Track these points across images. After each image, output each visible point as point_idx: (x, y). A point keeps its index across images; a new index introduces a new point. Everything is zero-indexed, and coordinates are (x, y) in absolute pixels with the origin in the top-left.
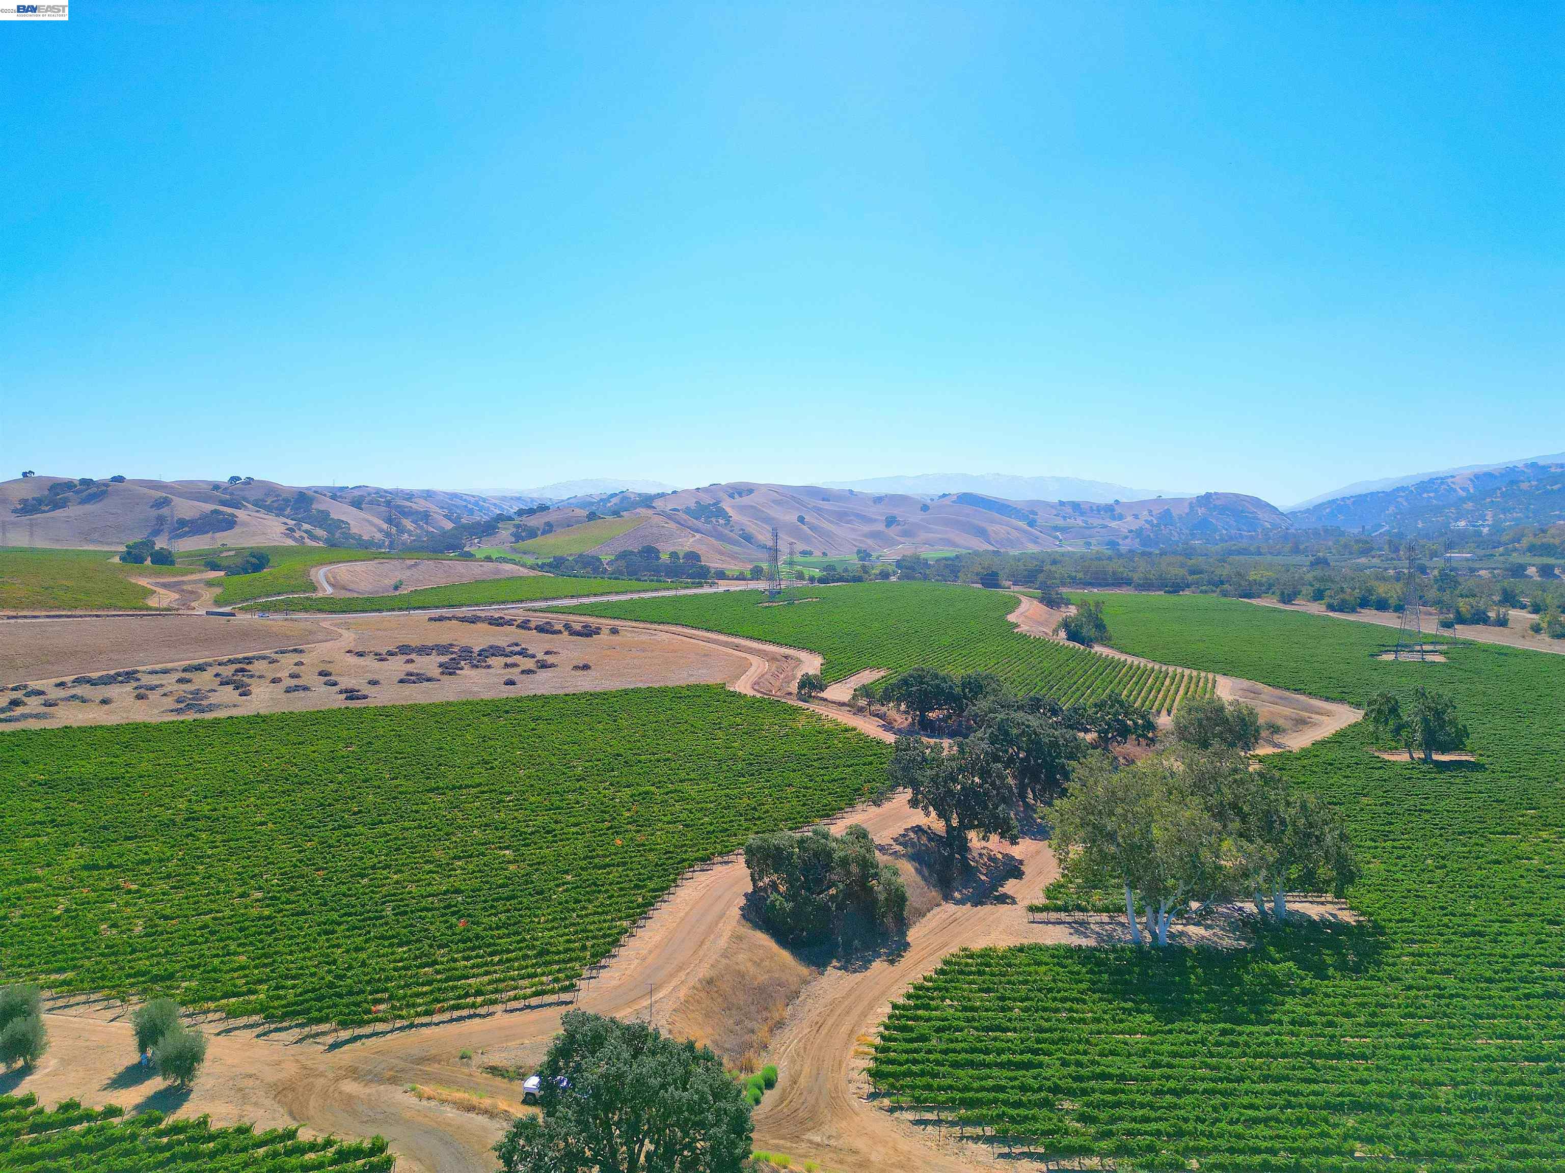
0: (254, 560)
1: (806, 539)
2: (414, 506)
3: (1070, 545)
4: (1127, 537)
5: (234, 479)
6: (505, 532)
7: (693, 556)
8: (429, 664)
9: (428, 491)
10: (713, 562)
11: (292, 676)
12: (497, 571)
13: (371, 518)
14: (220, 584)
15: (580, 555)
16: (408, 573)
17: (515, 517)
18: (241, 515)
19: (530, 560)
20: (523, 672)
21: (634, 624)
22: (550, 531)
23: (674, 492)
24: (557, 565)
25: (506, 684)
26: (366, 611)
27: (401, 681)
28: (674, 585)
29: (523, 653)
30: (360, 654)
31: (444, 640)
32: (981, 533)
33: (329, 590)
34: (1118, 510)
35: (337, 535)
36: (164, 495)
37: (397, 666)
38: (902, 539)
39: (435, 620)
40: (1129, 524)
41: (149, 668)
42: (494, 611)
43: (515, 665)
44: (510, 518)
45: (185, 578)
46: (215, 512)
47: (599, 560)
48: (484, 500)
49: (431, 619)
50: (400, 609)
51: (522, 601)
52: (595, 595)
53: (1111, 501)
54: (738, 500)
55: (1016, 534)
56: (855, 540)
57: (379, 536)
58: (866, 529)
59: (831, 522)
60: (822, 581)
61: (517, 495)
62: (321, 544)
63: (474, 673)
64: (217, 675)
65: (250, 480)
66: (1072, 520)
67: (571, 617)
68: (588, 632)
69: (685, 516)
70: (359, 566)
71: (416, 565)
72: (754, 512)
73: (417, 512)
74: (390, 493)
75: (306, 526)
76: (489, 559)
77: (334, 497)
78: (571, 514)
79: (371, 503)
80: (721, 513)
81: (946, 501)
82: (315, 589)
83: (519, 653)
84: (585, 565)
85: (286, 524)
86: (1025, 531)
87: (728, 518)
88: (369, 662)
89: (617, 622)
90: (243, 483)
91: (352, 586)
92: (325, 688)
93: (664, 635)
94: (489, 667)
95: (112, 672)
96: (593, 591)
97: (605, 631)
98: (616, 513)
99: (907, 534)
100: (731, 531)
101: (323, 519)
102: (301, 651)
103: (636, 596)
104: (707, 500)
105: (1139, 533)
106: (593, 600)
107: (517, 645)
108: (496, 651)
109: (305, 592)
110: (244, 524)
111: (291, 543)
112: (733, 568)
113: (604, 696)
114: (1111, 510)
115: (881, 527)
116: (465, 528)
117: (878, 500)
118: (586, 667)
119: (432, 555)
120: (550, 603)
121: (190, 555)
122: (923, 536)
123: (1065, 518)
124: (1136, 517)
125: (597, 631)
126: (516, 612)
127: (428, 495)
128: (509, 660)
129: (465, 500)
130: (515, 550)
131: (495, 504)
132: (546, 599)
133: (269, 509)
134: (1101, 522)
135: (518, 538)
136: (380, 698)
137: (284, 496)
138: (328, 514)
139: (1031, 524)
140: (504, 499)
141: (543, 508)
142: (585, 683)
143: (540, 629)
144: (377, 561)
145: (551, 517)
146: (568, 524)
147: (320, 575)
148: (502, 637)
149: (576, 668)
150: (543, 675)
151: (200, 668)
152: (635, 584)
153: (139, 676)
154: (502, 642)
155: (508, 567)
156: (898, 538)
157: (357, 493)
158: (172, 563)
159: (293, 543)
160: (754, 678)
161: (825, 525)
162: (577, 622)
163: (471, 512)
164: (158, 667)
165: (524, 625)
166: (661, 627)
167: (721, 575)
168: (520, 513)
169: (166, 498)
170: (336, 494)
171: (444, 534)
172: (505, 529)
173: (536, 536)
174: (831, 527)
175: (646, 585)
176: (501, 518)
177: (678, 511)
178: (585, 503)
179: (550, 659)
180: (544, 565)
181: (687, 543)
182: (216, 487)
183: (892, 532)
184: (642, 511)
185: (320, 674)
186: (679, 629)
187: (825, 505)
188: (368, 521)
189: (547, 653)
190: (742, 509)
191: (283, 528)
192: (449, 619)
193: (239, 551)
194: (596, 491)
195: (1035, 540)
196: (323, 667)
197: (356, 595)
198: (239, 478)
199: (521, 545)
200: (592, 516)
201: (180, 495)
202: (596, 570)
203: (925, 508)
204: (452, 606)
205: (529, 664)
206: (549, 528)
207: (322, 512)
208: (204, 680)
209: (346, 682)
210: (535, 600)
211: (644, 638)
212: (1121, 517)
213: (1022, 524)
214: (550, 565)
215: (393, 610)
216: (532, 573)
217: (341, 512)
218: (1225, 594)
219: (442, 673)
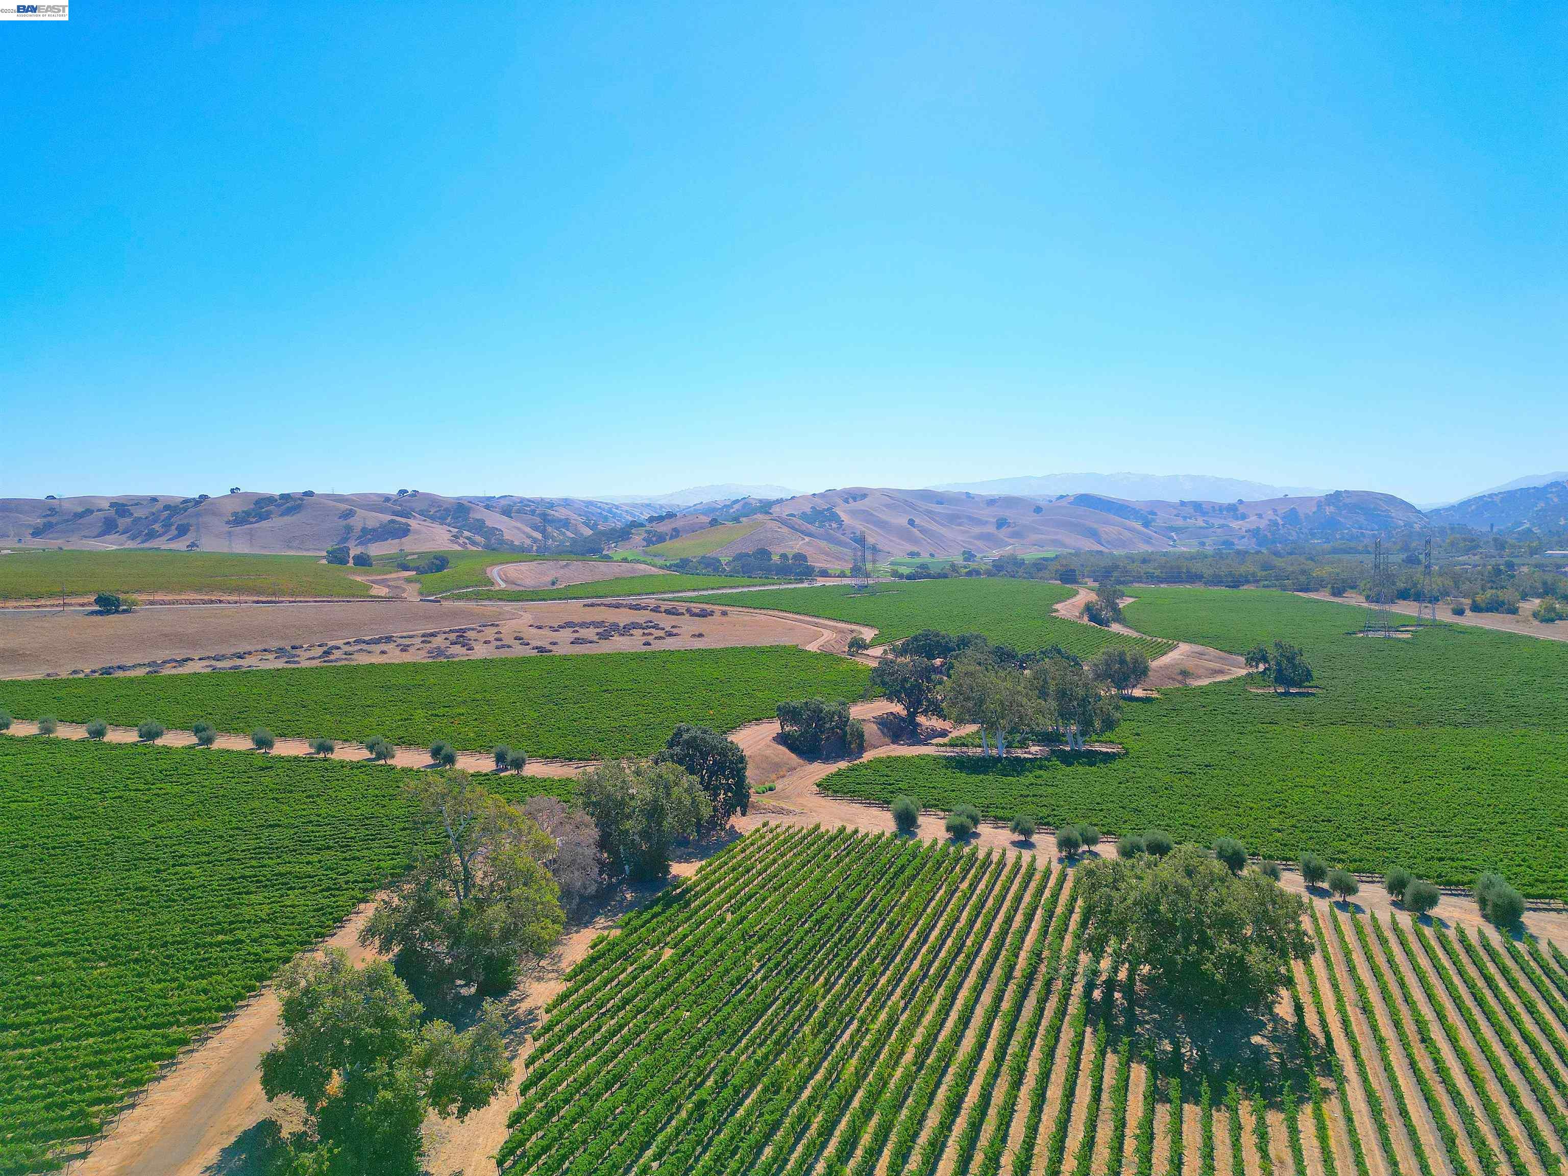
0: (438, 562)
1: (914, 541)
2: (556, 514)
3: (1184, 546)
4: (1243, 537)
5: (403, 492)
6: (638, 538)
7: (800, 558)
8: (590, 633)
9: (566, 499)
10: (818, 564)
11: (497, 640)
12: (634, 570)
13: (519, 525)
14: (416, 581)
15: (703, 557)
16: (562, 571)
17: (646, 523)
18: (414, 524)
19: (660, 562)
20: (656, 638)
21: (741, 609)
22: (677, 536)
23: (793, 498)
24: (683, 566)
25: (644, 644)
26: (535, 600)
27: (572, 643)
28: (778, 581)
29: (656, 627)
30: (539, 628)
31: (598, 618)
32: (1093, 534)
33: (503, 585)
34: (1241, 509)
35: (493, 541)
36: (350, 507)
37: (566, 635)
38: (1011, 541)
39: (588, 606)
40: (1252, 522)
41: (399, 635)
42: (632, 599)
43: (651, 634)
44: (642, 525)
45: (387, 577)
46: (393, 521)
47: (719, 561)
48: (617, 507)
49: (585, 606)
50: (560, 599)
51: (653, 593)
52: (712, 589)
53: (1233, 500)
54: (853, 505)
55: (1127, 534)
56: (963, 541)
57: (528, 542)
58: (977, 530)
59: (942, 525)
60: (909, 577)
61: (647, 502)
62: (480, 549)
63: (621, 638)
64: (446, 639)
65: (416, 492)
66: (1193, 521)
67: (692, 605)
68: (704, 614)
69: (800, 522)
70: (524, 566)
71: (567, 565)
72: (868, 516)
73: (560, 520)
74: (533, 502)
75: (466, 533)
76: (625, 560)
77: (487, 507)
78: (697, 520)
79: (518, 511)
80: (835, 517)
81: (1063, 503)
82: (493, 584)
83: (653, 627)
84: (707, 565)
85: (450, 531)
86: (1139, 533)
87: (840, 522)
88: (546, 632)
89: (727, 608)
90: (410, 496)
91: (519, 582)
92: (520, 647)
93: (761, 617)
94: (632, 635)
95: (377, 637)
96: (711, 586)
97: (718, 613)
98: (736, 519)
99: (1016, 535)
100: (844, 534)
101: (479, 527)
102: (497, 625)
103: (746, 590)
104: (822, 505)
105: (1255, 533)
106: (711, 592)
107: (651, 622)
108: (635, 626)
109: (485, 586)
110: (418, 532)
111: (457, 548)
112: (835, 567)
113: (711, 651)
114: (1234, 510)
115: (991, 529)
116: (603, 533)
117: (991, 502)
118: (701, 635)
119: (581, 558)
120: (676, 595)
121: (381, 558)
122: (1034, 537)
123: (1185, 518)
124: (1260, 516)
125: (711, 613)
126: (651, 601)
127: (567, 503)
128: (646, 631)
129: (600, 508)
130: (645, 553)
131: (627, 511)
132: (673, 592)
133: (433, 518)
134: (1222, 522)
135: (649, 542)
136: (558, 651)
137: (445, 506)
138: (483, 522)
139: (1146, 525)
140: (634, 506)
141: (671, 515)
142: (699, 644)
143: (667, 612)
144: (536, 562)
145: (679, 523)
146: (693, 529)
147: (494, 572)
148: (641, 617)
149: (694, 636)
150: (669, 640)
151: (433, 635)
152: (747, 581)
153: (394, 639)
154: (641, 620)
155: (643, 566)
156: (1007, 539)
157: (503, 502)
158: (370, 565)
159: (460, 548)
160: (822, 643)
161: (934, 527)
162: (696, 607)
163: (606, 519)
164: (405, 634)
165: (656, 610)
166: (762, 611)
167: (824, 574)
168: (651, 519)
169: (351, 510)
170: (489, 503)
171: (586, 539)
172: (636, 534)
173: (664, 540)
174: (943, 531)
175: (757, 581)
176: (635, 525)
177: (795, 516)
178: (710, 510)
179: (675, 631)
180: (671, 565)
181: (797, 545)
182: (387, 499)
183: (1002, 533)
184: (760, 517)
185: (516, 639)
186: (776, 613)
187: (938, 509)
188: (518, 529)
189: (673, 627)
190: (853, 513)
191: (448, 536)
192: (599, 605)
193: (421, 555)
194: (720, 498)
195: (1148, 540)
196: (516, 634)
197: (523, 589)
198: (406, 491)
199: (652, 548)
200: (714, 522)
201: (361, 507)
202: (716, 570)
203: (1038, 510)
204: (600, 597)
205: (661, 633)
206: (676, 533)
207: (478, 520)
208: (438, 641)
209: (534, 643)
210: (664, 593)
211: (746, 618)
212: (1244, 517)
213: (1138, 525)
214: (676, 565)
215: (555, 599)
216: (661, 572)
217: (494, 520)
218: (1284, 588)
219: (600, 639)
